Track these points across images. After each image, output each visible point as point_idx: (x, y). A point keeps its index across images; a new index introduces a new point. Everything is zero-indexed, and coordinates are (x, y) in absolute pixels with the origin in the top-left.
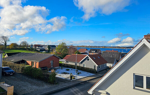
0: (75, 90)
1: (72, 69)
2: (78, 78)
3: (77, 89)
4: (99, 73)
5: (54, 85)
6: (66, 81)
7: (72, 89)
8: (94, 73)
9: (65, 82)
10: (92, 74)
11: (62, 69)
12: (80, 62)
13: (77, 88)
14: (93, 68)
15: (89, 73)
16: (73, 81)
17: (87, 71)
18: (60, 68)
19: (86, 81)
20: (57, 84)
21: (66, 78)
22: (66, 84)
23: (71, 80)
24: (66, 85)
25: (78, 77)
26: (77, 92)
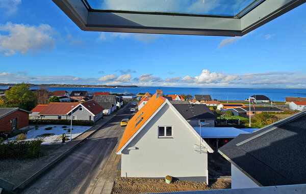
0: (78, 155)
1: (54, 126)
2: (72, 138)
3: (81, 153)
4: (96, 124)
5: (40, 159)
6: (57, 147)
7: (74, 156)
8: (91, 126)
9: (57, 149)
10: (89, 128)
11: (37, 129)
12: (67, 114)
13: (80, 151)
14: (88, 119)
15: (84, 127)
16: (68, 143)
17: (80, 125)
18: (33, 129)
19: (86, 138)
20: (43, 155)
21: (53, 142)
22: (59, 151)
23: (65, 143)
24: (61, 152)
25: (72, 136)
26: (83, 157)
